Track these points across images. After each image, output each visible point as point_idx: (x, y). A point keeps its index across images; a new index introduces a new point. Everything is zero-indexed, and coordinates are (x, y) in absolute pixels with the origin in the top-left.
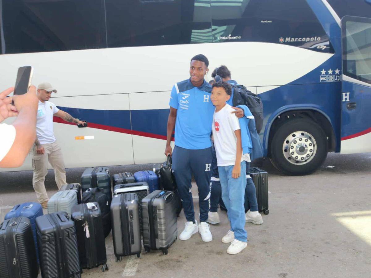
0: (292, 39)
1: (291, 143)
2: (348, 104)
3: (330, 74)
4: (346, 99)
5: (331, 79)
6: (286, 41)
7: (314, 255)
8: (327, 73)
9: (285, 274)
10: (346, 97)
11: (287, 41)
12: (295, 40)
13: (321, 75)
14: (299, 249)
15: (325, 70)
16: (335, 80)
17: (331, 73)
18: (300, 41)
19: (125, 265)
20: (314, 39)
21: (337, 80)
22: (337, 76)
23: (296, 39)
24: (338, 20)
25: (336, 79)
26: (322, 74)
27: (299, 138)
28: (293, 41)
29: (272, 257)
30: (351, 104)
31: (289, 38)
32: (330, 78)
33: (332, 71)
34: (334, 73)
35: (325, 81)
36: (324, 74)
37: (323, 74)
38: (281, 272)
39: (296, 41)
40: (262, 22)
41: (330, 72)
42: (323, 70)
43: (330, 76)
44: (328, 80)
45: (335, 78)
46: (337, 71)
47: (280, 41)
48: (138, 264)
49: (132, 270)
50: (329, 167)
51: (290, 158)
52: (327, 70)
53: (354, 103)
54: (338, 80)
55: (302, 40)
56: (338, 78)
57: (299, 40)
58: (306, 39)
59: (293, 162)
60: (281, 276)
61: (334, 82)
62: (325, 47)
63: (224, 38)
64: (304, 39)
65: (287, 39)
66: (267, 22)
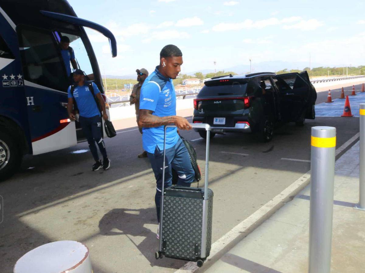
2: (33, 108)
3: (13, 79)
4: (31, 103)
8: (9, 78)
10: (30, 101)
13: (3, 79)
15: (6, 75)
16: (19, 85)
17: (14, 78)
21: (21, 85)
22: (20, 81)
25: (20, 84)
30: (36, 107)
32: (13, 83)
34: (16, 78)
35: (9, 85)
37: (5, 79)
41: (13, 77)
43: (13, 81)
44: (12, 85)
45: (19, 83)
46: (20, 77)
50: (30, 168)
52: (9, 75)
53: (39, 107)
54: (22, 85)
61: (17, 87)
62: (3, 52)
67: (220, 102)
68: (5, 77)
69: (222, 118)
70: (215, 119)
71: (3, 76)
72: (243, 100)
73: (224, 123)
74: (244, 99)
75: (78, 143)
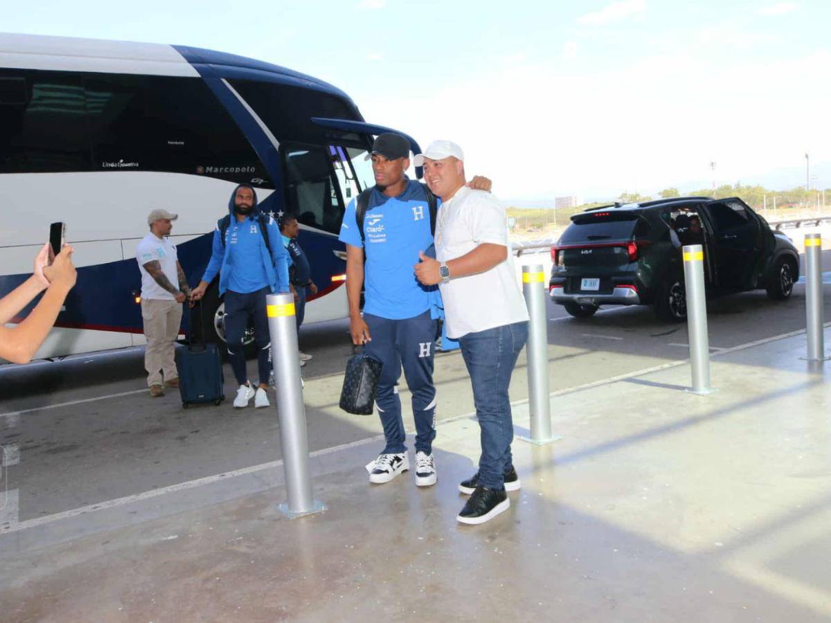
0: (216, 168)
6: (207, 172)
11: (209, 172)
12: (219, 170)
15: (264, 212)
20: (246, 169)
23: (222, 169)
24: (276, 144)
28: (217, 172)
31: (211, 168)
33: (274, 213)
39: (221, 171)
40: (169, 143)
41: (271, 214)
42: (262, 212)
46: (281, 214)
47: (197, 172)
55: (229, 169)
57: (226, 171)
58: (235, 169)
62: (262, 181)
63: (112, 165)
64: (232, 169)
65: (208, 168)
66: (176, 143)
67: (591, 251)
69: (594, 279)
70: (583, 281)
72: (625, 247)
73: (597, 288)
74: (628, 245)
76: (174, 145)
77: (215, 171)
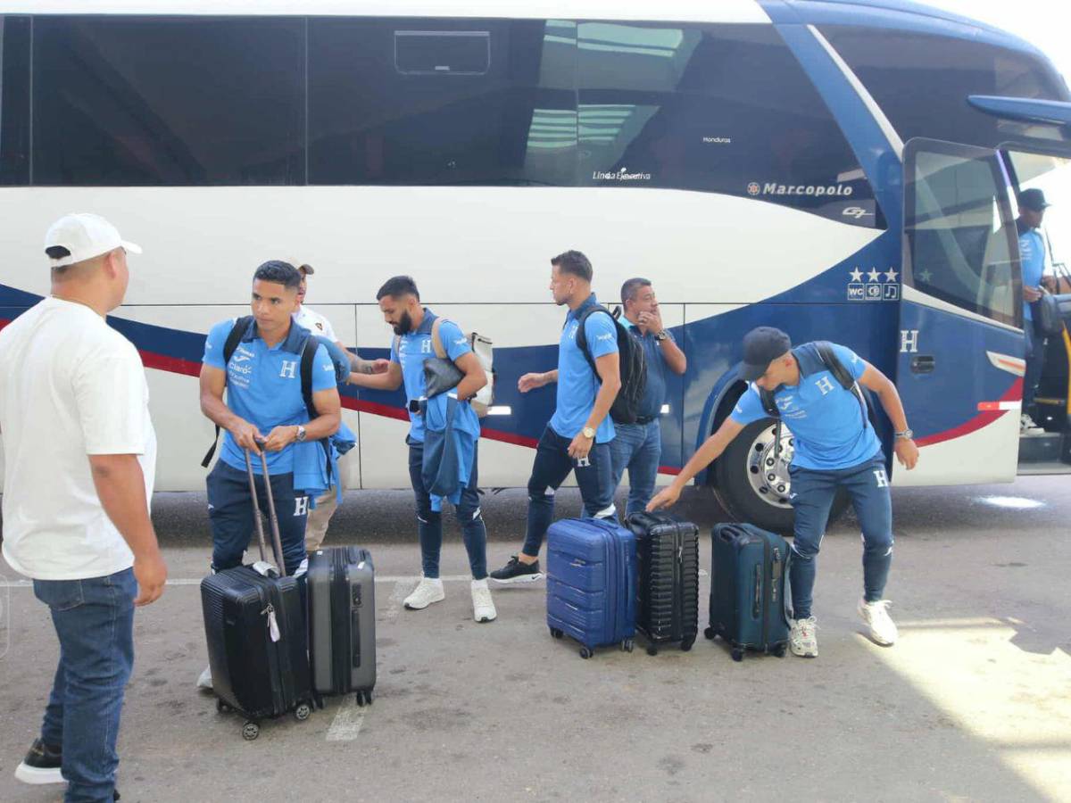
0: (781, 187)
1: (768, 450)
2: (913, 360)
3: (874, 281)
4: (909, 346)
5: (875, 293)
6: (765, 192)
7: (782, 711)
8: (865, 278)
9: (706, 746)
10: (909, 342)
11: (768, 193)
12: (787, 190)
13: (850, 281)
14: (750, 697)
15: (860, 271)
16: (885, 298)
17: (877, 280)
18: (801, 193)
19: (333, 718)
20: (837, 190)
21: (890, 298)
22: (890, 287)
23: (791, 188)
24: (898, 145)
25: (888, 295)
26: (854, 280)
27: (789, 439)
28: (783, 193)
29: (683, 711)
30: (921, 359)
31: (774, 185)
32: (872, 291)
33: (879, 274)
34: (882, 278)
35: (861, 297)
36: (859, 279)
37: (856, 281)
38: (700, 741)
39: (789, 192)
40: (706, 139)
41: (874, 275)
42: (857, 270)
43: (873, 286)
44: (868, 295)
45: (886, 292)
46: (891, 275)
47: (749, 192)
48: (363, 717)
49: (348, 728)
51: (764, 490)
52: (865, 269)
53: (930, 359)
54: (893, 297)
55: (805, 190)
56: (892, 291)
57: (798, 192)
58: (815, 190)
59: (770, 499)
60: (698, 749)
61: (882, 300)
62: (862, 212)
63: (608, 176)
64: (810, 190)
65: (767, 186)
66: (718, 140)
68: (856, 275)
71: (852, 273)
75: (1018, 475)
76: (713, 143)
77: (779, 192)
